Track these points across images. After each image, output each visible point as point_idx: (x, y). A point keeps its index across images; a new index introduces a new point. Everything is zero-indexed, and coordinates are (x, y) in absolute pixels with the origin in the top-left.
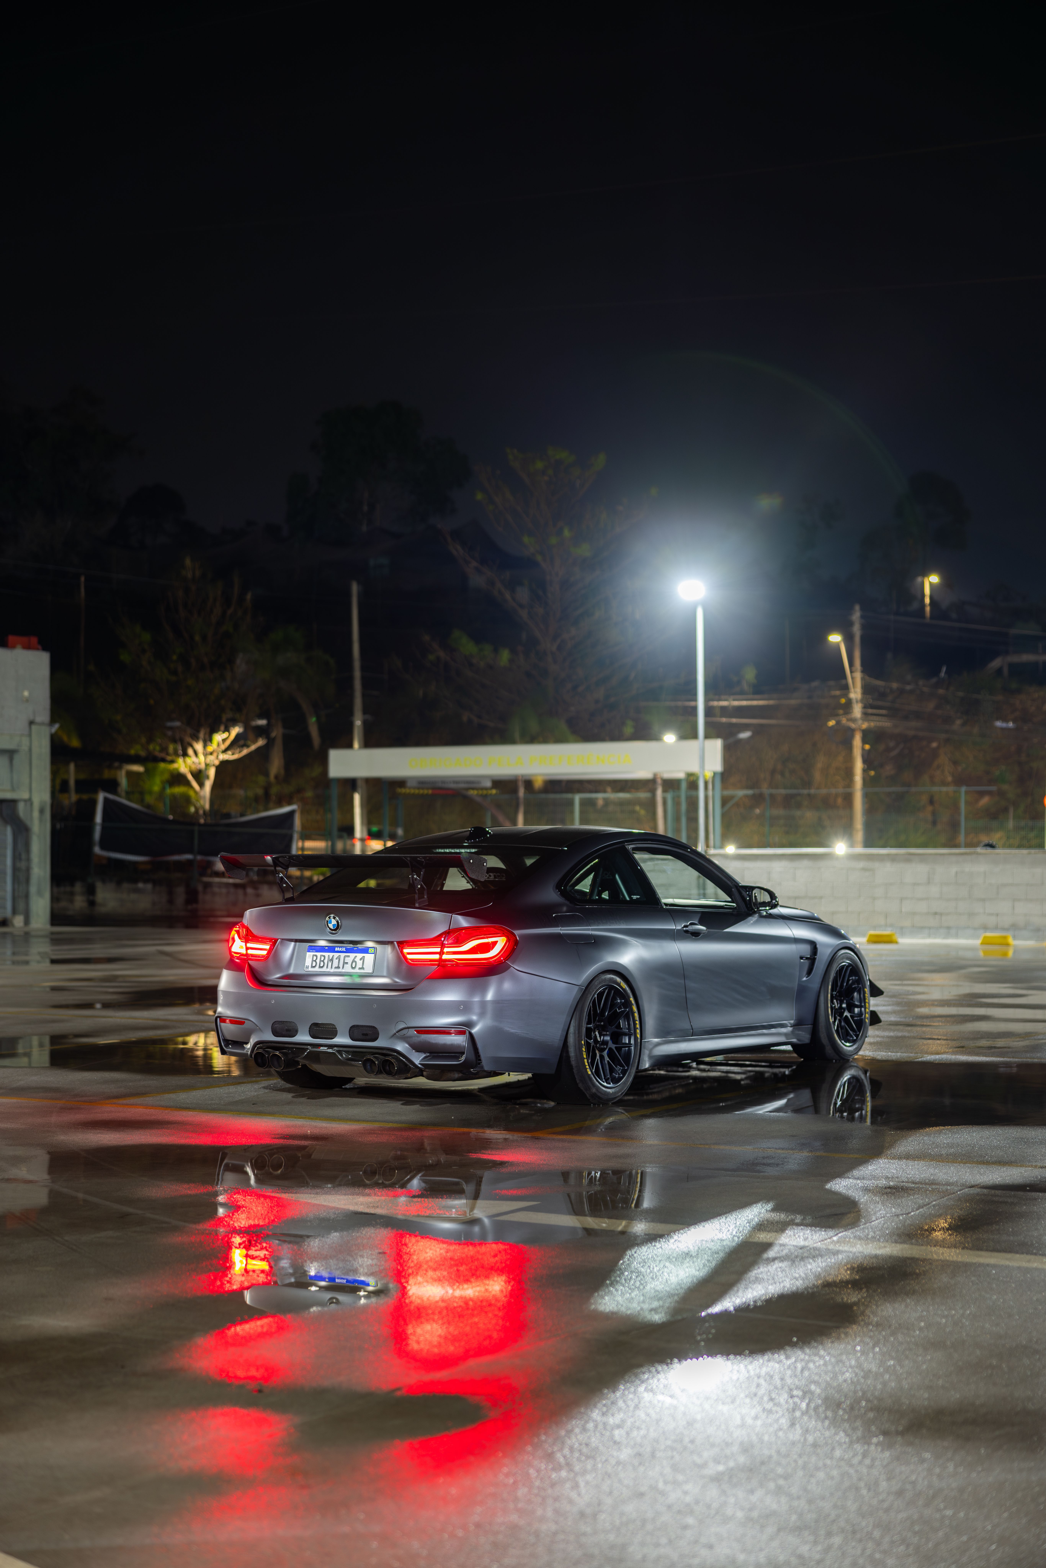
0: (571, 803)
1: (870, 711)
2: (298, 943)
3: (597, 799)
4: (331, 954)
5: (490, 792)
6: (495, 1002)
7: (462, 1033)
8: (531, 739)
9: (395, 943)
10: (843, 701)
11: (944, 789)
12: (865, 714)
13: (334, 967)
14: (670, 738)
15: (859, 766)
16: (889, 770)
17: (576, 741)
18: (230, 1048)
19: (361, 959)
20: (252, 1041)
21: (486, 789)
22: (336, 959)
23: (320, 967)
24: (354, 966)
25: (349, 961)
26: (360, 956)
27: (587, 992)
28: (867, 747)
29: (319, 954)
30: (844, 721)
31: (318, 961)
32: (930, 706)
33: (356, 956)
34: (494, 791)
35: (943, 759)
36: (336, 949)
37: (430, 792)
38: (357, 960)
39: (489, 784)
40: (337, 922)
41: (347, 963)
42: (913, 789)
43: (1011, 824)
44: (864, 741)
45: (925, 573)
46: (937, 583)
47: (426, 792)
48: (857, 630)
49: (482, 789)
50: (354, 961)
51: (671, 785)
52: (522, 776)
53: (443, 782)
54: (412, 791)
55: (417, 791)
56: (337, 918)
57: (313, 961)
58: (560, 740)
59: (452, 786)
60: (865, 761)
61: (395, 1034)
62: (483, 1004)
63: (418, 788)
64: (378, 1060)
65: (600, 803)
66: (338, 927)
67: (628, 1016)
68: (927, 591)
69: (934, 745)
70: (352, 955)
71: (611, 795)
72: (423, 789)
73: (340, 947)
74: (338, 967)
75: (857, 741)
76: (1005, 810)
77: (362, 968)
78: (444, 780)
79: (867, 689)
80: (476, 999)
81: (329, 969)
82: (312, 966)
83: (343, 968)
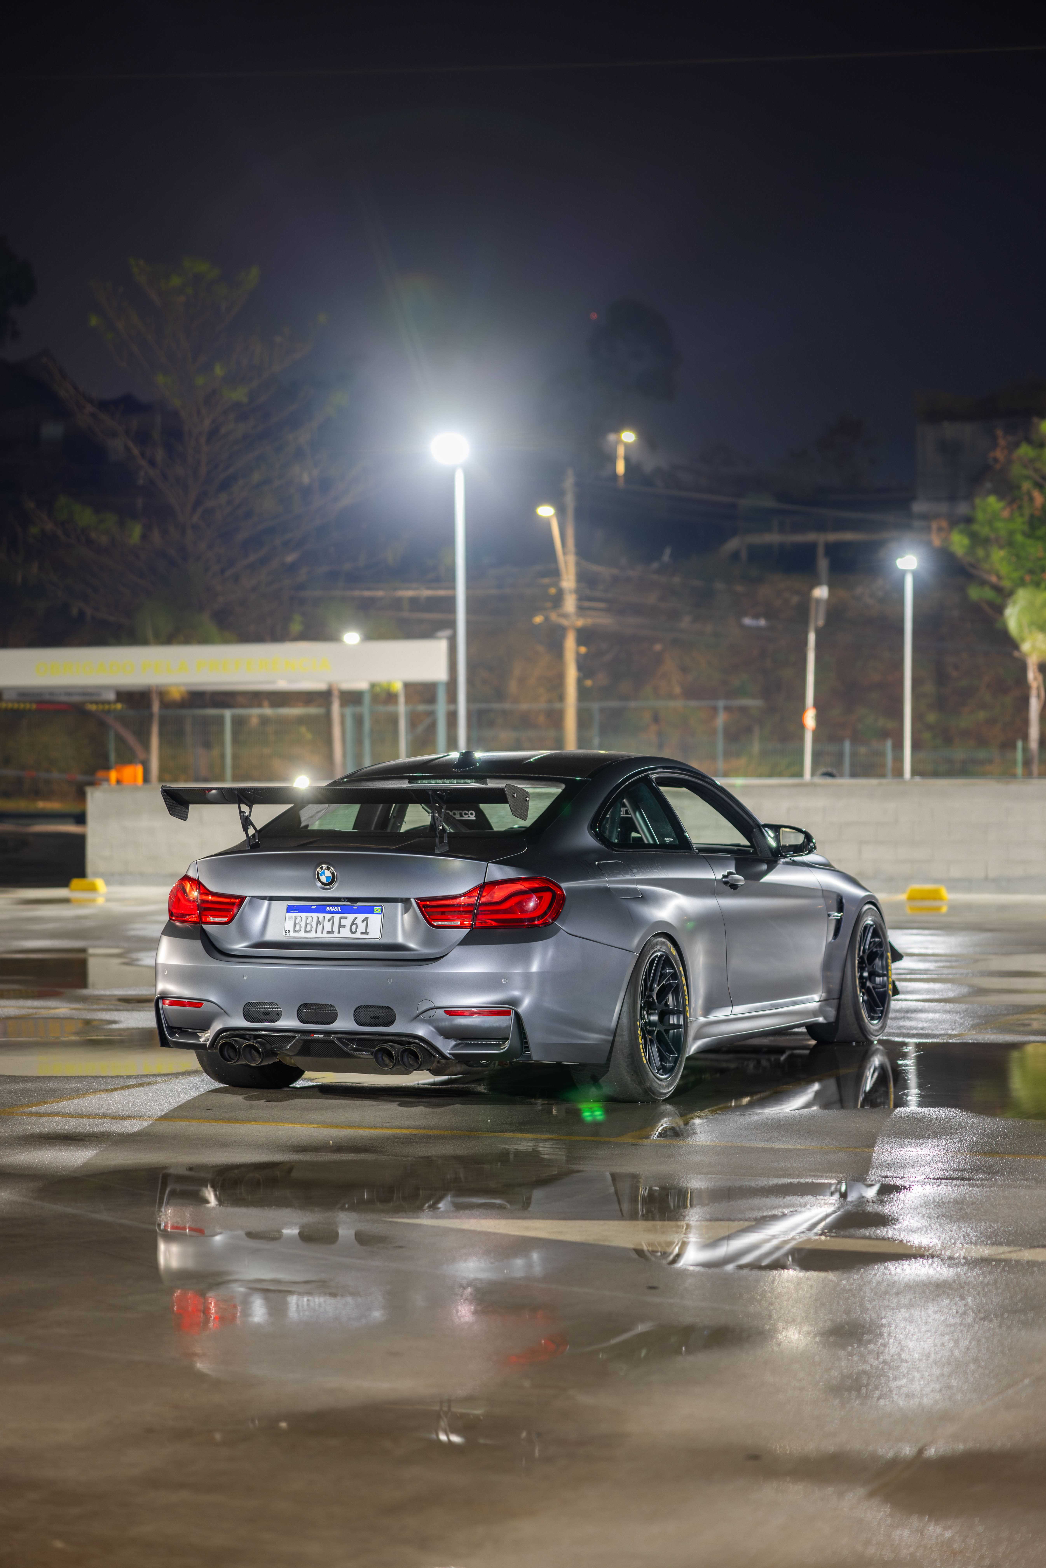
0: (220, 720)
1: (586, 604)
2: (273, 902)
3: (249, 716)
4: (321, 916)
5: (113, 706)
6: (542, 974)
7: (507, 1013)
8: (169, 639)
9: (412, 900)
10: (553, 591)
11: (672, 704)
12: (581, 609)
13: (325, 931)
14: (352, 637)
15: (572, 674)
16: (602, 678)
17: (226, 641)
18: (177, 1038)
19: (363, 921)
20: (217, 1026)
21: (109, 703)
22: (329, 921)
23: (306, 931)
24: (353, 930)
25: (346, 922)
26: (361, 917)
27: (640, 960)
28: (583, 650)
29: (303, 915)
30: (554, 617)
31: (303, 924)
32: (651, 599)
33: (356, 918)
34: (119, 706)
35: (670, 665)
36: (328, 909)
37: (34, 706)
38: (358, 921)
39: (112, 696)
40: (333, 874)
41: (344, 926)
42: (632, 704)
43: (756, 747)
44: (580, 642)
45: (617, 430)
46: (635, 441)
47: (28, 706)
48: (570, 500)
49: (104, 703)
50: (353, 923)
51: (352, 698)
52: (157, 686)
53: (51, 694)
54: (10, 705)
55: (16, 706)
56: (332, 869)
57: (295, 924)
58: (205, 640)
59: (63, 698)
60: (580, 667)
61: (418, 1016)
62: (527, 977)
63: (18, 702)
64: (395, 1049)
65: (254, 721)
66: (332, 881)
67: (677, 991)
68: (621, 451)
69: (658, 647)
70: (351, 917)
71: (268, 711)
72: (24, 702)
73: (332, 906)
74: (332, 932)
75: (570, 644)
76: (748, 730)
77: (366, 932)
78: (52, 691)
79: (582, 577)
80: (518, 970)
81: (319, 934)
82: (295, 931)
83: (339, 933)
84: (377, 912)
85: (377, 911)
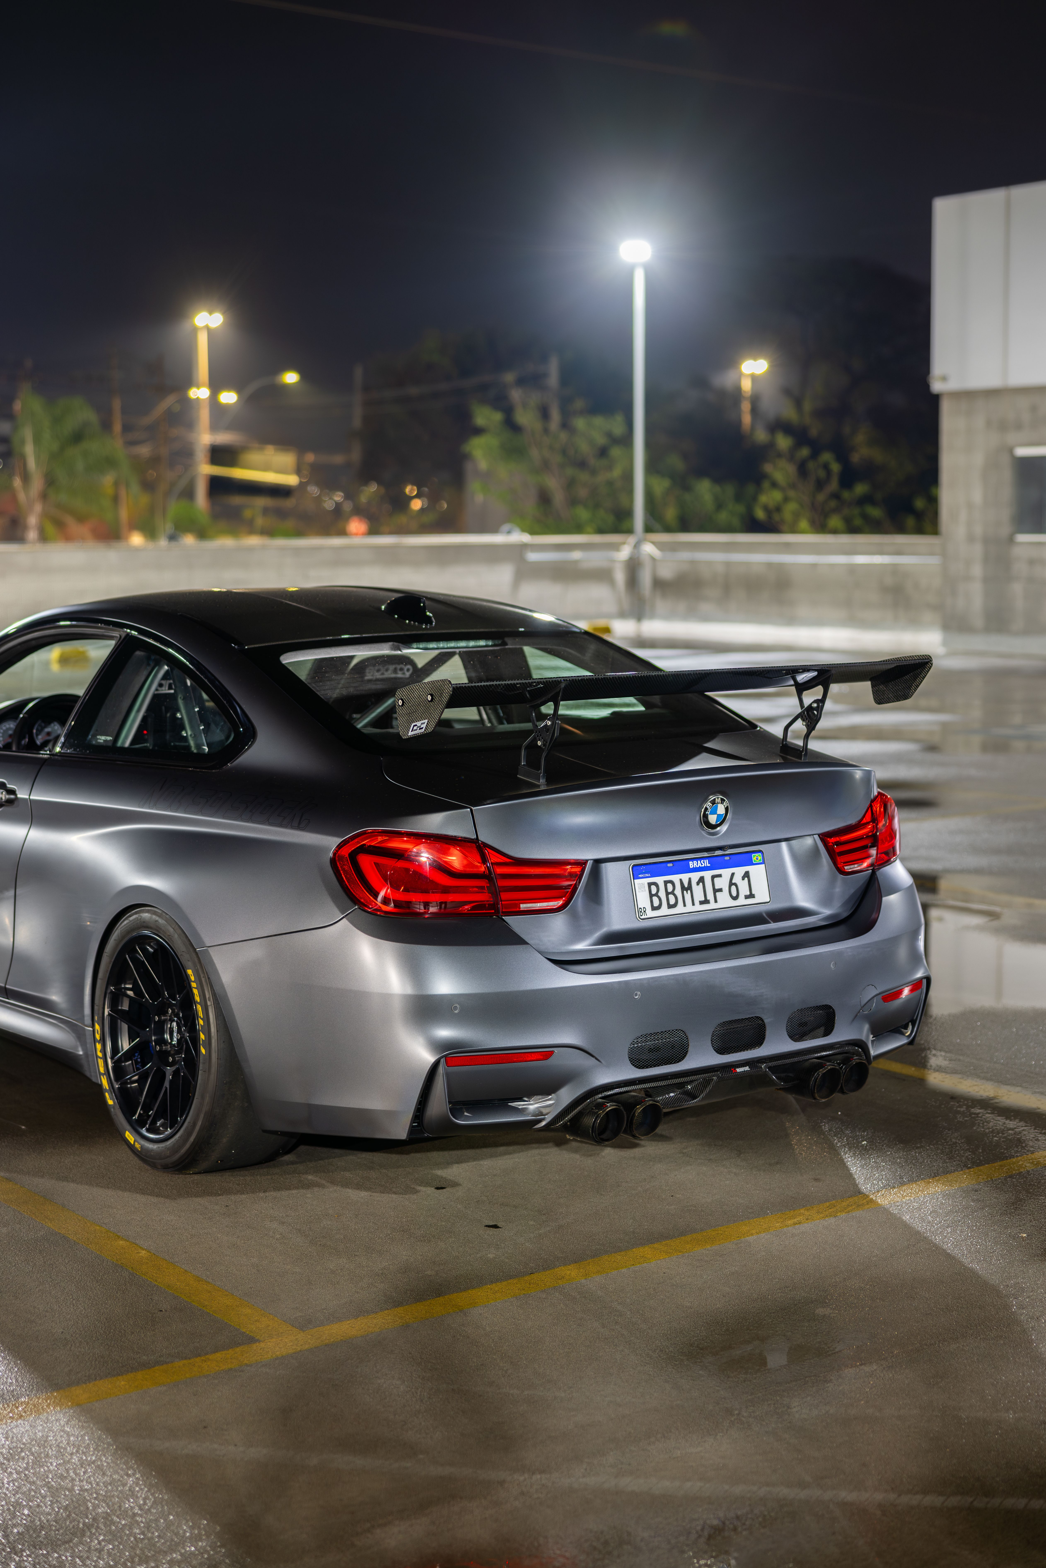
4: (685, 877)
13: (696, 902)
19: (743, 878)
22: (698, 884)
23: (670, 906)
24: (734, 894)
25: (722, 883)
26: (739, 871)
29: (660, 880)
31: (662, 894)
33: (733, 875)
36: (692, 865)
38: (737, 879)
41: (720, 890)
50: (731, 884)
57: (651, 896)
61: (859, 1012)
70: (726, 873)
73: (696, 861)
74: (706, 901)
77: (751, 896)
81: (690, 908)
82: (654, 908)
83: (716, 901)
84: (758, 861)
85: (757, 859)
